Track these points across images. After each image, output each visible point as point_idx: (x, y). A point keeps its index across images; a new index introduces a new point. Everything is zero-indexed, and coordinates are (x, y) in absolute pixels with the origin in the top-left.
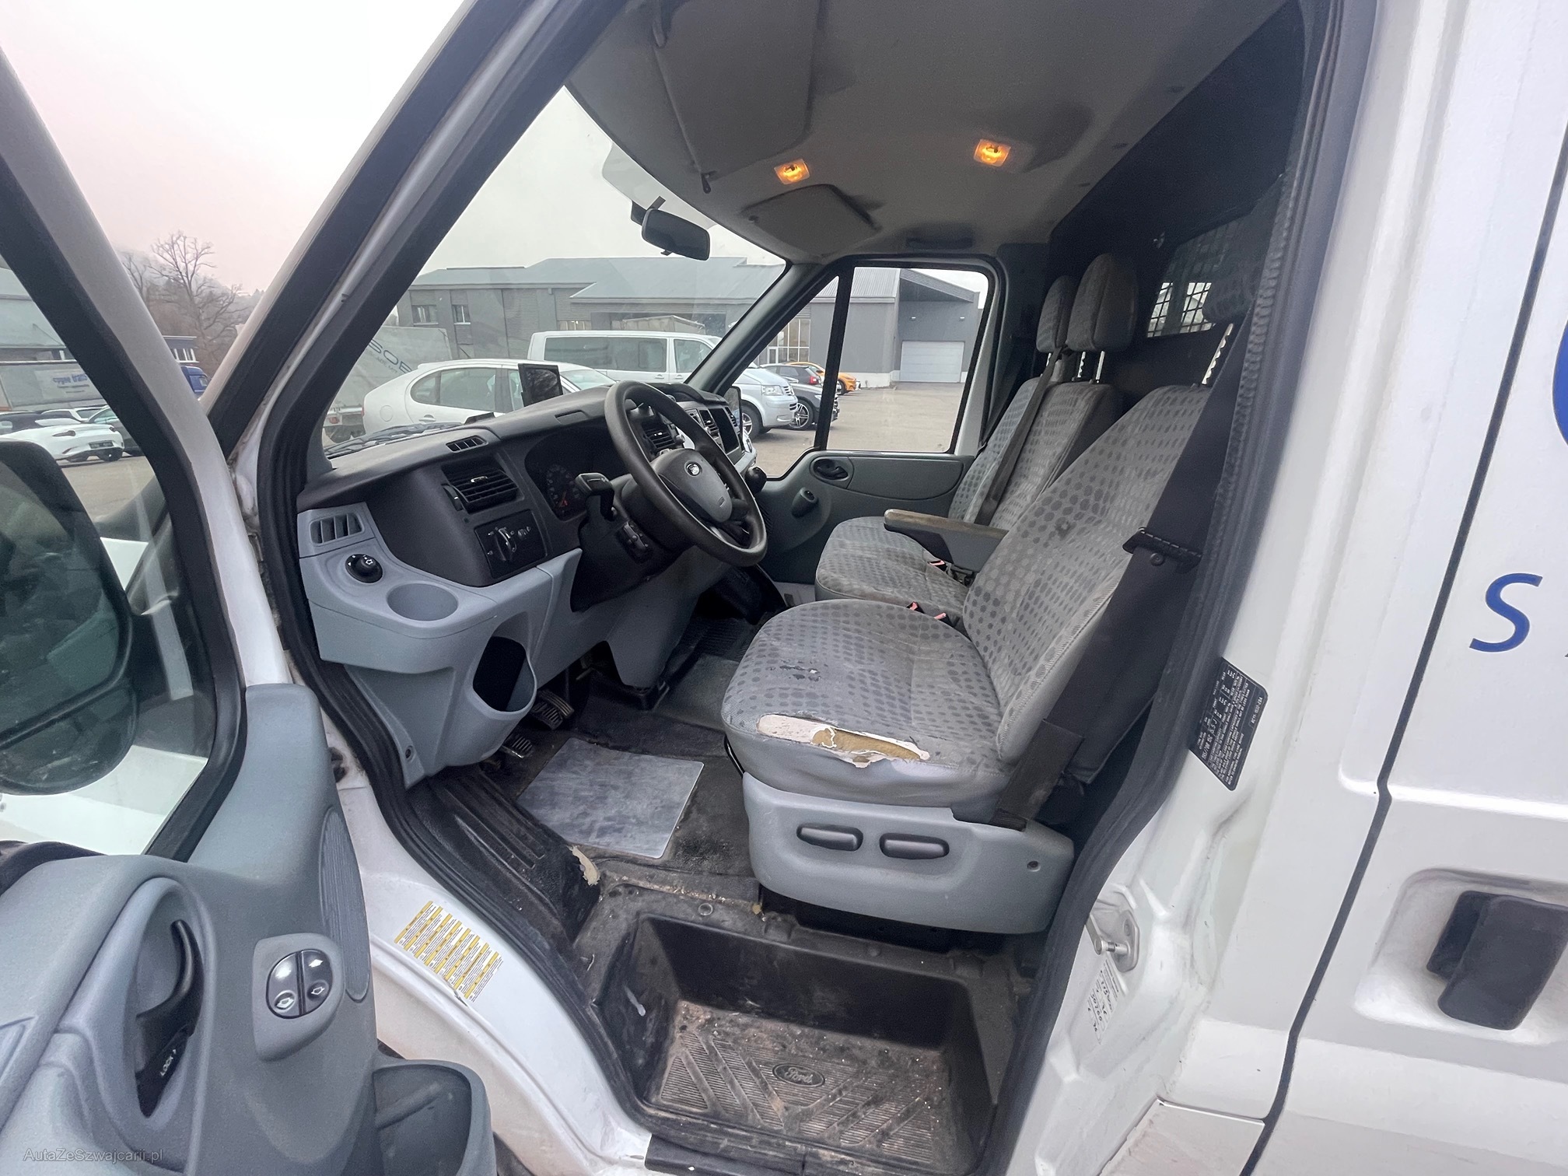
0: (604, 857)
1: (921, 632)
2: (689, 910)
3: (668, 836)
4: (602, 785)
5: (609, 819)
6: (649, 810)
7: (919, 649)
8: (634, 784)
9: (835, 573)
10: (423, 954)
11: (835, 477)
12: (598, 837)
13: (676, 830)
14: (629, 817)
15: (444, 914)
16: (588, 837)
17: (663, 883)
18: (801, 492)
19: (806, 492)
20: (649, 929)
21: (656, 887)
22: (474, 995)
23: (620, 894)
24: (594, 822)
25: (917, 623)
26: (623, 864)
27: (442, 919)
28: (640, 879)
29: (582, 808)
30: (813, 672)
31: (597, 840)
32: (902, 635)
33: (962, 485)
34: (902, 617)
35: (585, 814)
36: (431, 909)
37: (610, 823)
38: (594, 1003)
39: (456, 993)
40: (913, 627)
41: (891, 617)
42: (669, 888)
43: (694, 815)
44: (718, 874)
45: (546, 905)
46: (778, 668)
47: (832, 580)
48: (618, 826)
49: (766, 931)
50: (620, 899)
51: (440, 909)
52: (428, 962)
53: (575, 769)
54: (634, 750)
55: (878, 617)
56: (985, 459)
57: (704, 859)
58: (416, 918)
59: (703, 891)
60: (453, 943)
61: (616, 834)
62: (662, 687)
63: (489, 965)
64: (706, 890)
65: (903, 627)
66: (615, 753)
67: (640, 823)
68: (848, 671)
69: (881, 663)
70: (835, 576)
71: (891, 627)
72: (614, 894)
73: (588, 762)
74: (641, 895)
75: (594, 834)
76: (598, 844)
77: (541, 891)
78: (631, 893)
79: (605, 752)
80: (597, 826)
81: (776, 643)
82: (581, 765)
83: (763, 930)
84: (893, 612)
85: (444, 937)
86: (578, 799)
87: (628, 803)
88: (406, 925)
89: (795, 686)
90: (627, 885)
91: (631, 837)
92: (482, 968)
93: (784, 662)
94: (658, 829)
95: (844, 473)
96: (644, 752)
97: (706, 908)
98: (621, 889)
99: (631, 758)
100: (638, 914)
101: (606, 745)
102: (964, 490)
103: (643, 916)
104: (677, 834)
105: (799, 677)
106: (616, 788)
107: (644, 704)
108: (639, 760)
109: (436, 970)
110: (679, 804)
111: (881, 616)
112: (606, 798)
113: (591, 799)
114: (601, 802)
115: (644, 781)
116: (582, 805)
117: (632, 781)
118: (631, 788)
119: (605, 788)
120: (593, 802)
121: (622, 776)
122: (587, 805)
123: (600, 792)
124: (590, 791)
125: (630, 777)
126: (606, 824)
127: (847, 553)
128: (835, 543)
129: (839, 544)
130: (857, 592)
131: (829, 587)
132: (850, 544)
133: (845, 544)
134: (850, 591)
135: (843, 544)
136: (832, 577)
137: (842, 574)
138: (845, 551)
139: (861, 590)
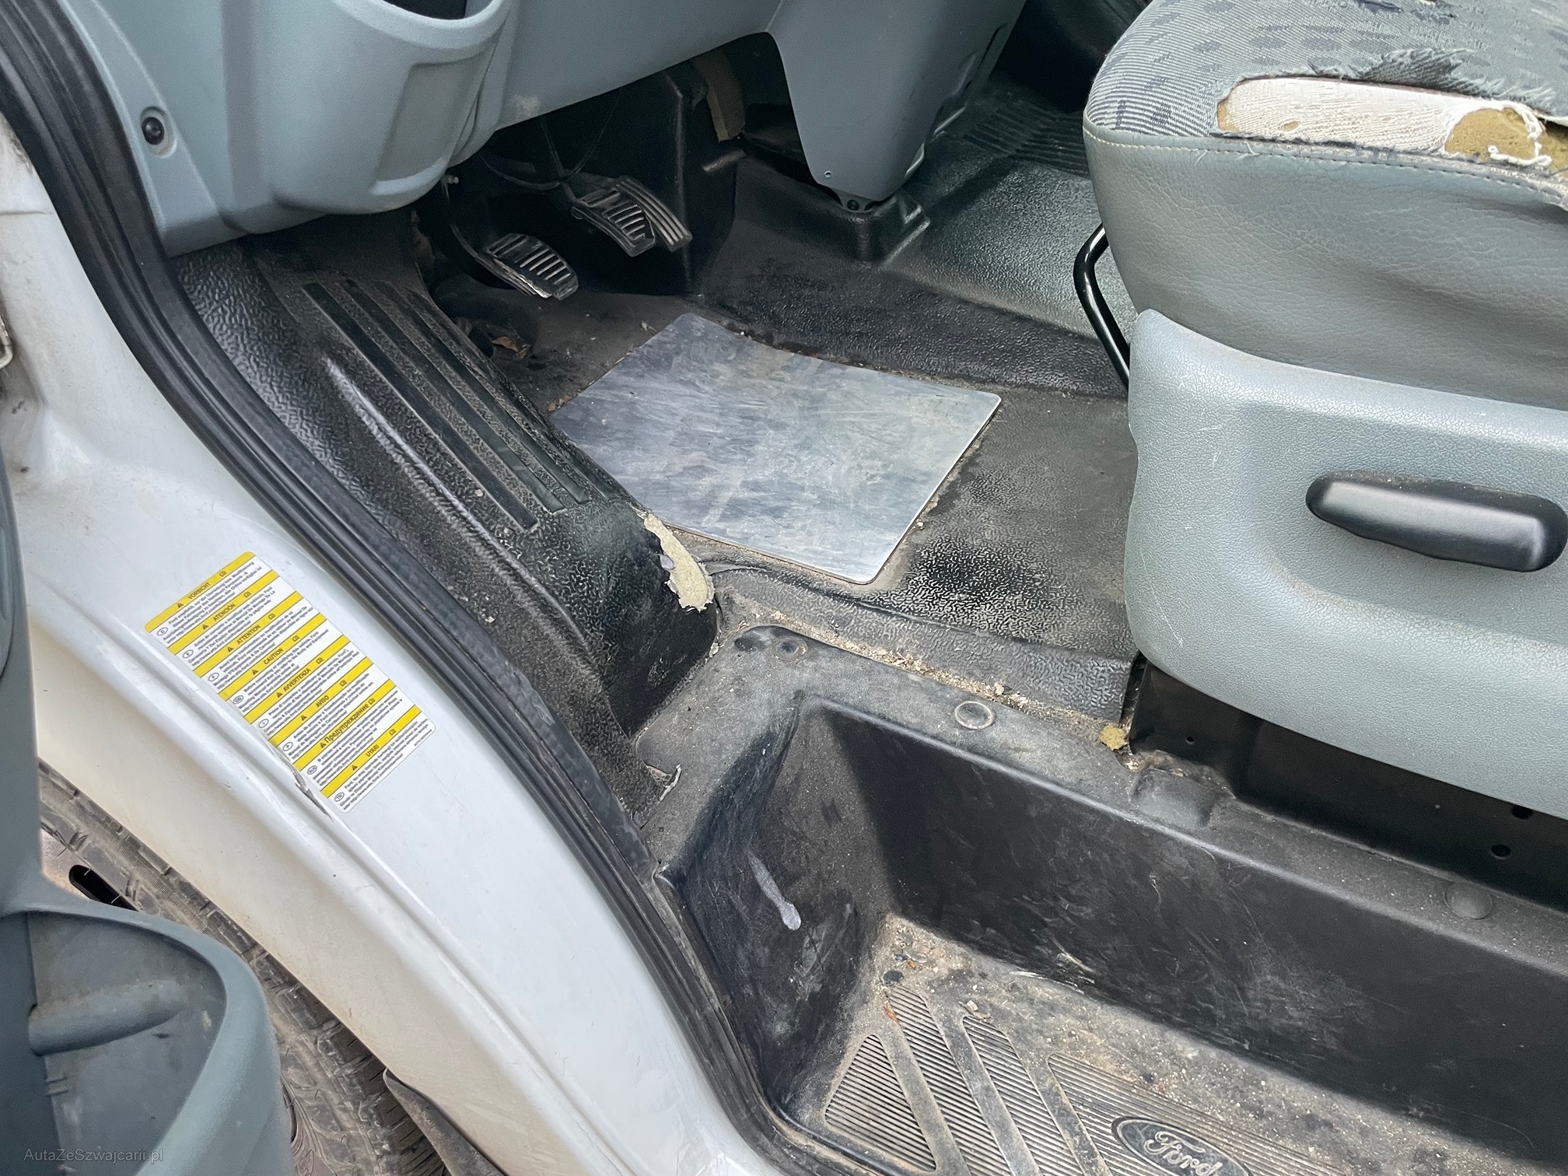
0: (733, 562)
2: (930, 710)
3: (894, 538)
4: (748, 417)
5: (756, 486)
6: (852, 480)
8: (822, 424)
10: (216, 669)
12: (724, 517)
13: (914, 530)
14: (803, 489)
15: (281, 591)
16: (703, 517)
17: (871, 639)
20: (823, 737)
21: (850, 645)
22: (347, 794)
23: (761, 646)
24: (719, 487)
26: (778, 585)
27: (275, 600)
28: (814, 621)
29: (696, 455)
31: (721, 526)
35: (701, 470)
36: (249, 570)
37: (755, 494)
38: (665, 874)
39: (298, 778)
42: (884, 652)
43: (965, 501)
44: (1015, 639)
45: (558, 623)
48: (773, 504)
49: (1137, 793)
50: (759, 657)
51: (272, 576)
52: (229, 692)
53: (690, 376)
54: (831, 353)
57: (981, 600)
58: (206, 585)
59: (971, 674)
60: (301, 661)
61: (768, 520)
62: (912, 216)
63: (392, 732)
64: (977, 672)
66: (784, 357)
67: (826, 503)
72: (745, 644)
73: (719, 367)
74: (812, 657)
75: (715, 513)
76: (723, 532)
77: (547, 588)
78: (787, 647)
79: (761, 351)
80: (727, 495)
82: (703, 371)
83: (1129, 790)
85: (277, 641)
86: (687, 438)
87: (804, 459)
88: (177, 597)
90: (779, 631)
91: (803, 528)
92: (375, 735)
94: (870, 520)
97: (974, 712)
98: (765, 637)
99: (821, 368)
100: (799, 695)
101: (769, 340)
103: (811, 703)
104: (919, 539)
106: (779, 426)
108: (842, 376)
109: (248, 715)
110: (928, 475)
112: (751, 443)
113: (719, 442)
114: (741, 449)
115: (848, 419)
116: (696, 450)
117: (820, 416)
118: (814, 429)
119: (752, 424)
120: (722, 447)
121: (797, 403)
122: (707, 452)
123: (741, 431)
124: (718, 425)
125: (816, 409)
126: (746, 495)
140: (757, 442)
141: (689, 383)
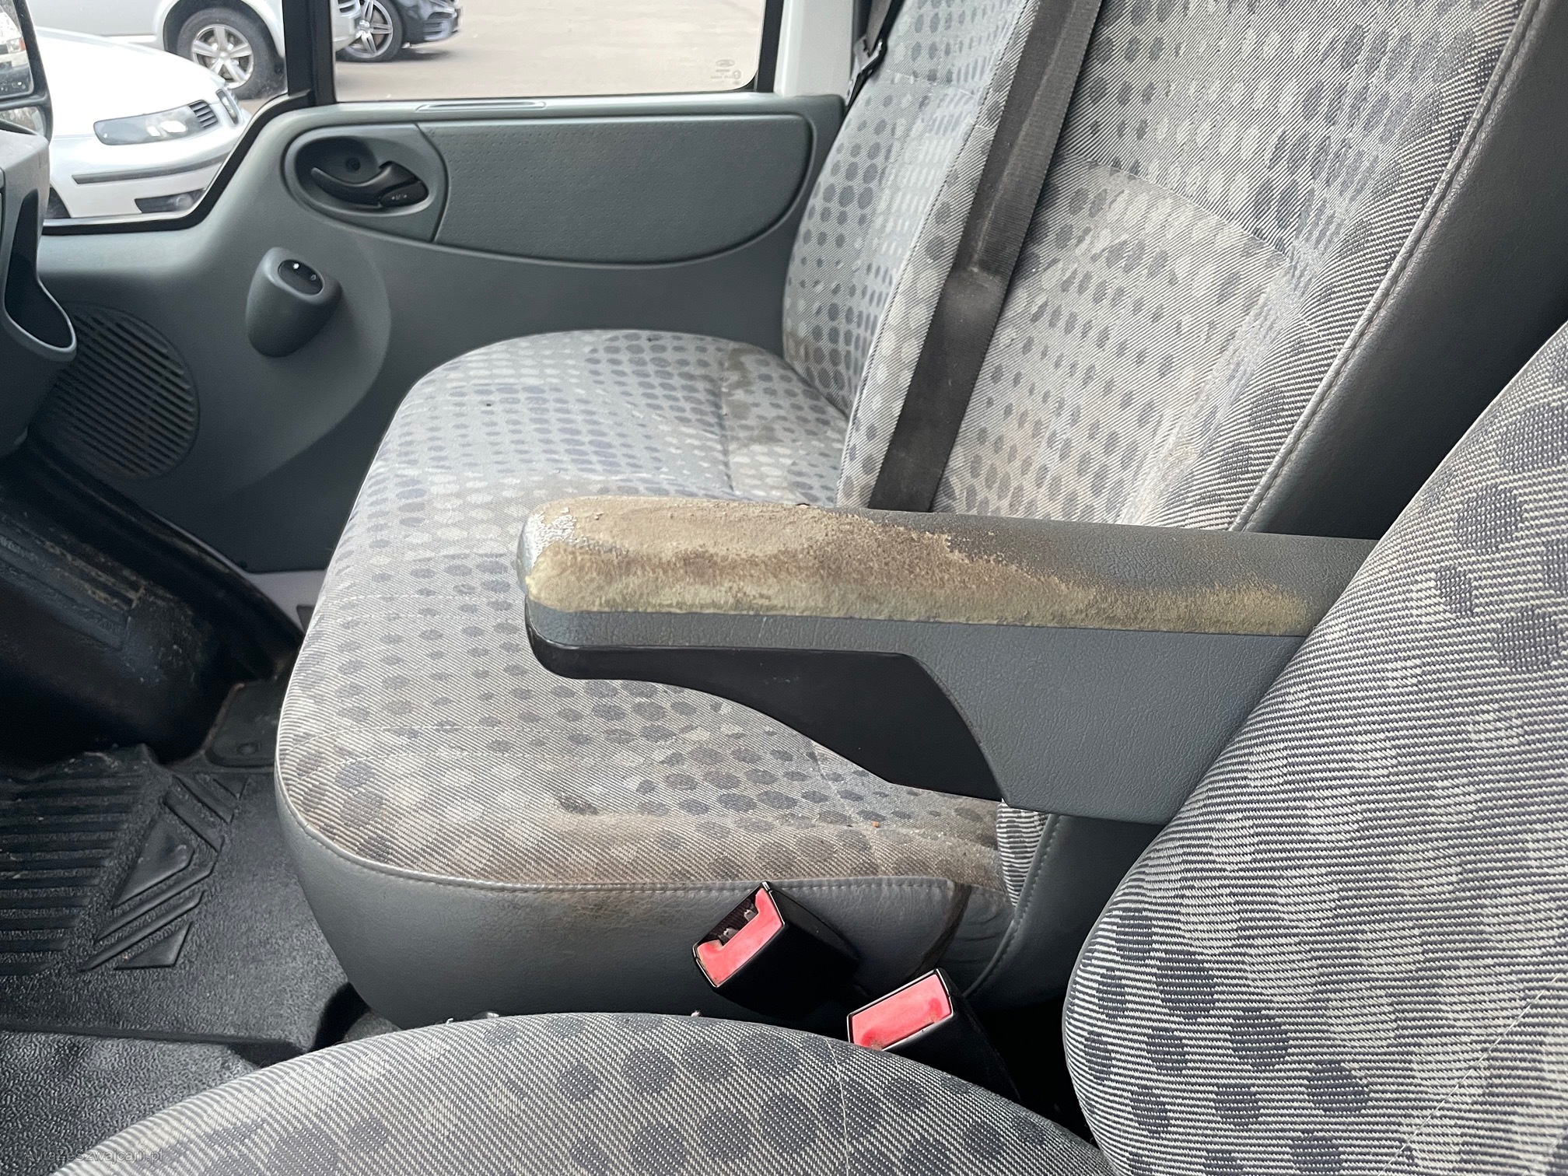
11: (380, 200)
18: (268, 267)
19: (286, 266)
33: (816, 202)
47: (342, 779)
56: (887, 101)
95: (410, 187)
102: (825, 215)
127: (433, 554)
128: (385, 500)
129: (404, 501)
130: (472, 854)
131: (327, 830)
132: (447, 497)
133: (426, 498)
134: (432, 850)
135: (419, 500)
136: (342, 752)
137: (399, 721)
138: (425, 546)
139: (486, 835)
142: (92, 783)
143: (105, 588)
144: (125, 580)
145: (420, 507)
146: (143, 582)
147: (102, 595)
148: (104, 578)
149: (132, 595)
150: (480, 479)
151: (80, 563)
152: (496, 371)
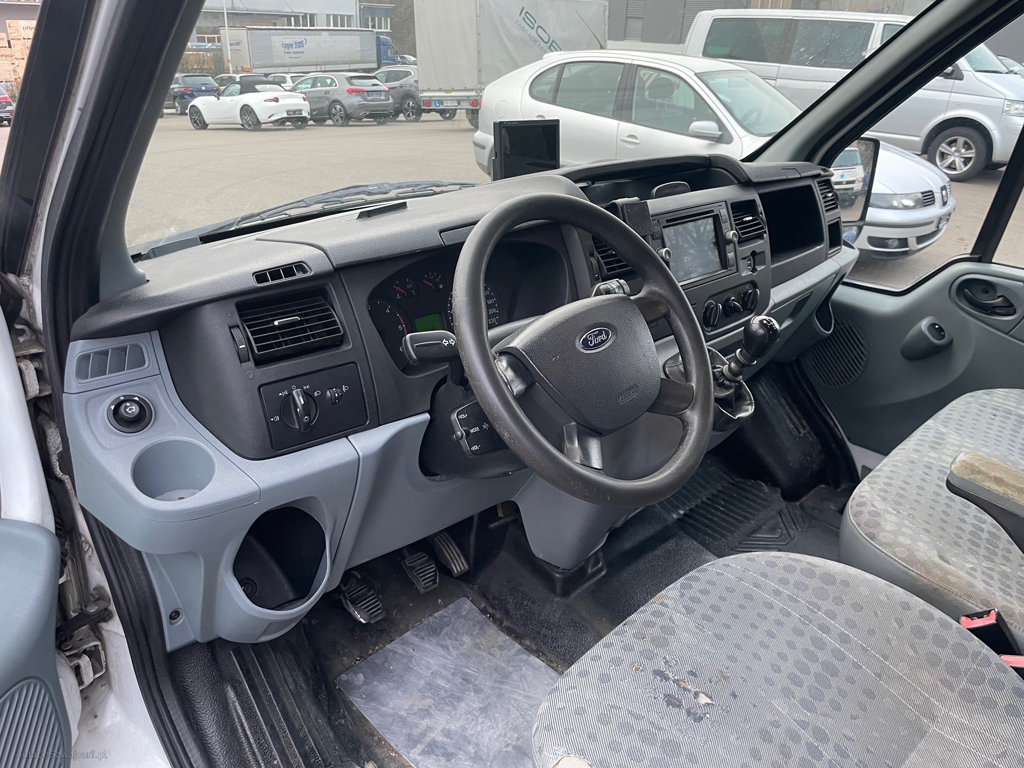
1: (963, 684)
4: (466, 679)
5: (447, 733)
6: (497, 744)
7: (947, 716)
8: (500, 696)
9: (884, 499)
11: (991, 311)
12: (423, 753)
14: (469, 743)
16: (412, 748)
18: (924, 324)
19: (932, 326)
24: (430, 729)
25: (963, 664)
29: (428, 701)
30: (703, 699)
31: (419, 758)
32: (925, 677)
34: (940, 642)
35: (426, 713)
37: (445, 740)
40: (953, 670)
41: (919, 632)
46: (650, 670)
47: (870, 513)
48: (451, 750)
53: (448, 642)
54: (528, 643)
55: (895, 624)
61: (443, 761)
62: (596, 569)
65: (933, 661)
66: (503, 638)
67: (476, 757)
68: (769, 717)
69: (854, 718)
70: (880, 505)
71: (911, 653)
73: (467, 639)
75: (420, 748)
79: (492, 630)
80: (431, 736)
81: (679, 618)
82: (457, 640)
84: (926, 625)
86: (429, 688)
87: (480, 720)
89: (655, 717)
93: (667, 662)
95: (1008, 307)
96: (538, 653)
99: (518, 653)
101: (498, 623)
105: (672, 701)
106: (478, 691)
107: (558, 588)
108: (526, 662)
111: (901, 626)
112: (459, 699)
113: (444, 695)
114: (453, 703)
115: (516, 696)
116: (430, 697)
117: (501, 689)
118: (494, 699)
119: (466, 685)
120: (443, 699)
121: (495, 676)
122: (434, 700)
123: (458, 689)
124: (449, 681)
125: (502, 683)
126: (440, 738)
127: (935, 462)
128: (927, 436)
129: (934, 439)
130: (901, 552)
131: (859, 524)
132: (954, 445)
133: (944, 442)
134: (889, 545)
135: (940, 441)
136: (873, 506)
137: (896, 507)
138: (934, 458)
139: (909, 550)
140: (462, 700)
141: (445, 647)
142: (756, 492)
143: (794, 424)
144: (802, 424)
145: (940, 444)
146: (808, 428)
147: (792, 426)
148: (795, 420)
149: (802, 431)
150: (971, 444)
151: (790, 411)
152: (1007, 402)
